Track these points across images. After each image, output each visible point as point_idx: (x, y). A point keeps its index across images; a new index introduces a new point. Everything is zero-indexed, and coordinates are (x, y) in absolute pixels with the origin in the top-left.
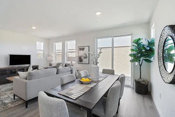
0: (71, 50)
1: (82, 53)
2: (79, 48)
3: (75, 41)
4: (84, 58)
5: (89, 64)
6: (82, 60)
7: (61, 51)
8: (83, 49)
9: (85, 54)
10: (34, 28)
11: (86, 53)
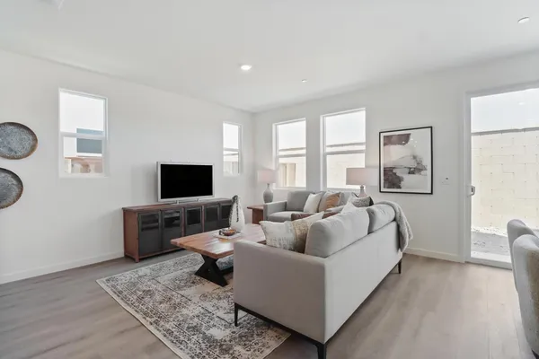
0: (342, 145)
1: (396, 155)
2: (382, 135)
3: (364, 112)
4: (407, 170)
5: (432, 193)
6: (400, 179)
7: (304, 152)
8: (404, 139)
9: (415, 157)
10: (246, 68)
11: (419, 153)
